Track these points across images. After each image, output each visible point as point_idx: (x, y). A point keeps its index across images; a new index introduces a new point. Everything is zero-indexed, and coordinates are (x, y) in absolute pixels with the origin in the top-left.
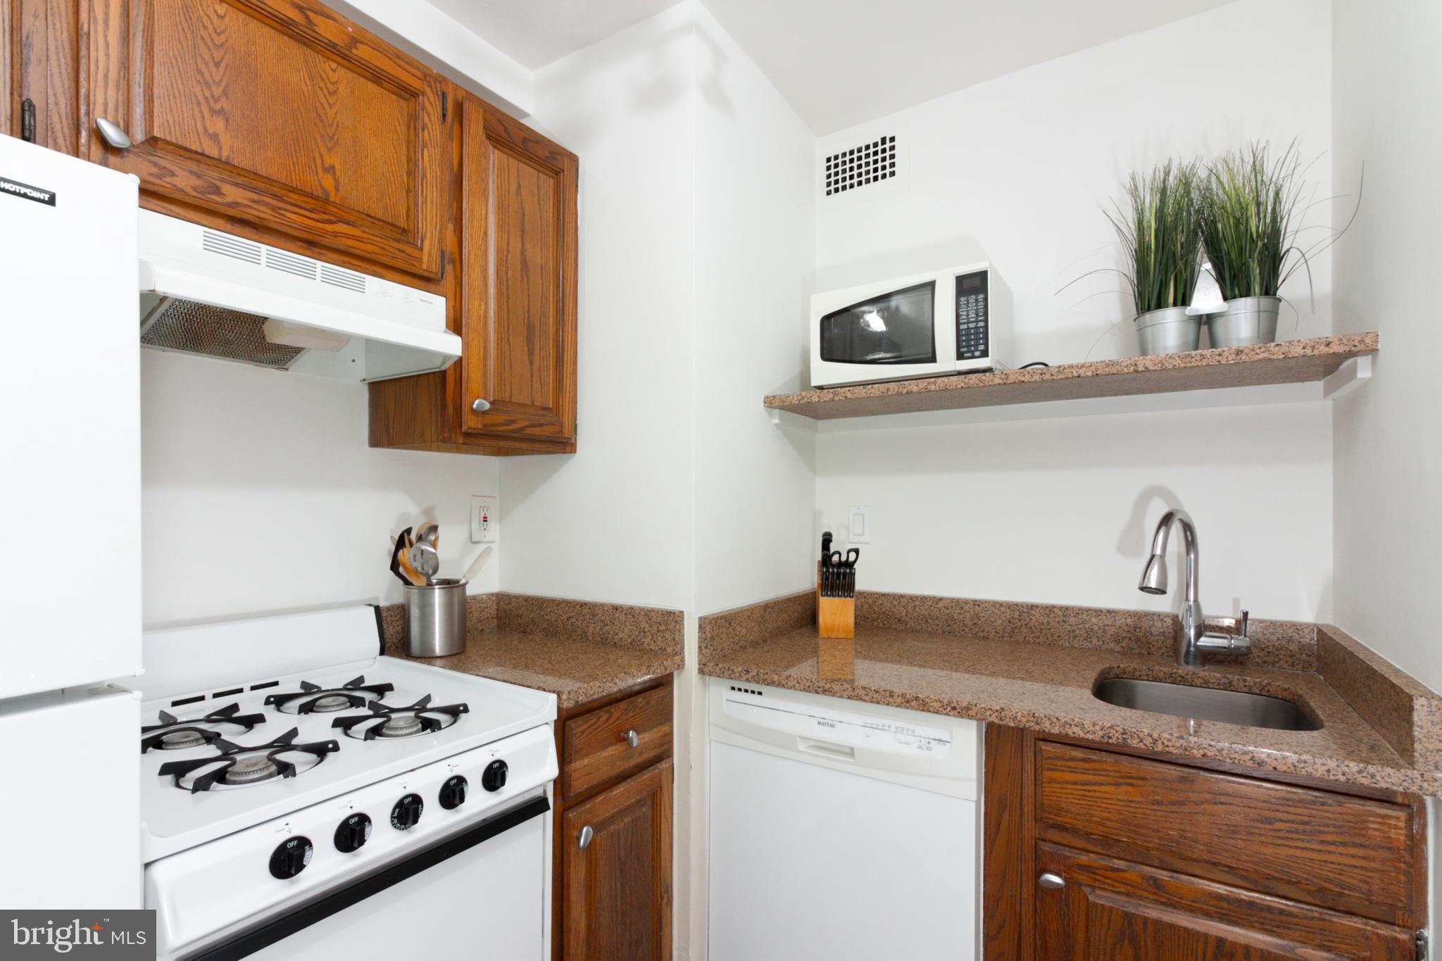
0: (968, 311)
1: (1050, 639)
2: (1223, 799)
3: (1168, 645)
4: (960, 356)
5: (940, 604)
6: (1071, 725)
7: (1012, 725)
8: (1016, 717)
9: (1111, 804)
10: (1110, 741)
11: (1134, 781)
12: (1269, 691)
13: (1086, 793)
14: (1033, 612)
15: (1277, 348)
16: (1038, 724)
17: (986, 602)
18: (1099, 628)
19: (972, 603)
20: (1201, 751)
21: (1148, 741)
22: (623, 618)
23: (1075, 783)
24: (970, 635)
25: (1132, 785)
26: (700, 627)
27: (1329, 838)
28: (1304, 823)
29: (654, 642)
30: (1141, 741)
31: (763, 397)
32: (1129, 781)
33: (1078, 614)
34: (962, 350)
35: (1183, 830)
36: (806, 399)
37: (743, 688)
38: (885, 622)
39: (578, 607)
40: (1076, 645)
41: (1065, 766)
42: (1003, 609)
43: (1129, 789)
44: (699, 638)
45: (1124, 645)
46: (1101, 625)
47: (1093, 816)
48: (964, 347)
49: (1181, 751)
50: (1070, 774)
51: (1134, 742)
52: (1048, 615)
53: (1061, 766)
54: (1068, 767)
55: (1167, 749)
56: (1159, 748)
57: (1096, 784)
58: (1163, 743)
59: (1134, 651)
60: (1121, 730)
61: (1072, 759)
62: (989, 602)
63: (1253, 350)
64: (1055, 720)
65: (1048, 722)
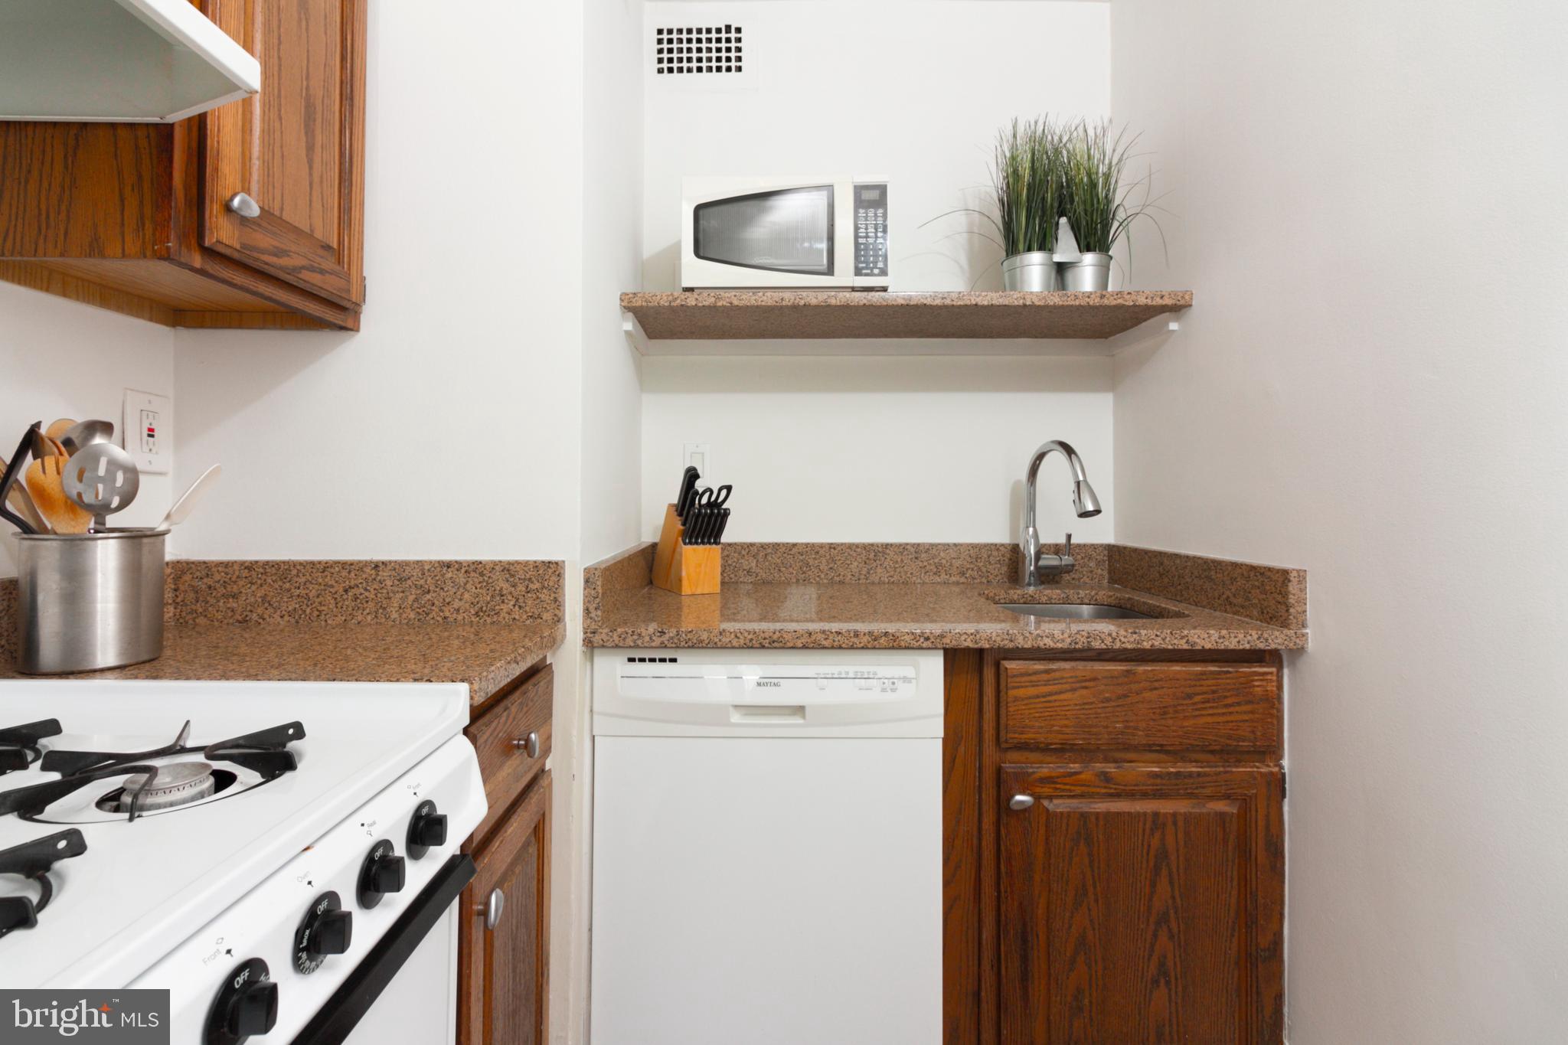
0: (867, 225)
1: (904, 577)
2: (1156, 684)
3: (1003, 572)
4: (858, 272)
5: (794, 551)
6: (1042, 637)
7: (987, 646)
8: (991, 638)
9: (1069, 710)
10: (1077, 646)
11: (1087, 684)
12: (1096, 600)
13: (1048, 705)
14: (888, 551)
15: (1129, 296)
16: (1012, 641)
17: (842, 544)
18: (947, 561)
19: (827, 547)
20: (1150, 642)
21: (1108, 641)
22: (461, 578)
23: (1038, 697)
24: (825, 581)
25: (1086, 688)
26: (587, 581)
27: (1229, 701)
28: (1214, 692)
29: (520, 607)
30: (1103, 642)
31: (619, 293)
32: (1084, 684)
33: (928, 549)
34: (861, 265)
35: (1127, 721)
36: (678, 301)
37: (647, 657)
38: (732, 576)
39: (368, 570)
40: (927, 581)
41: (1028, 682)
42: (859, 550)
43: (1084, 692)
44: (585, 596)
45: (968, 575)
46: (948, 558)
47: (1053, 726)
48: (862, 262)
49: (1135, 645)
50: (1033, 689)
51: (1097, 644)
52: (902, 553)
53: (1024, 682)
54: (1031, 682)
55: (1123, 645)
56: (1117, 645)
57: (1056, 693)
58: (1120, 640)
59: (976, 581)
60: (1086, 635)
61: (1036, 673)
62: (845, 544)
63: (1113, 296)
64: (1028, 635)
65: (1022, 637)
